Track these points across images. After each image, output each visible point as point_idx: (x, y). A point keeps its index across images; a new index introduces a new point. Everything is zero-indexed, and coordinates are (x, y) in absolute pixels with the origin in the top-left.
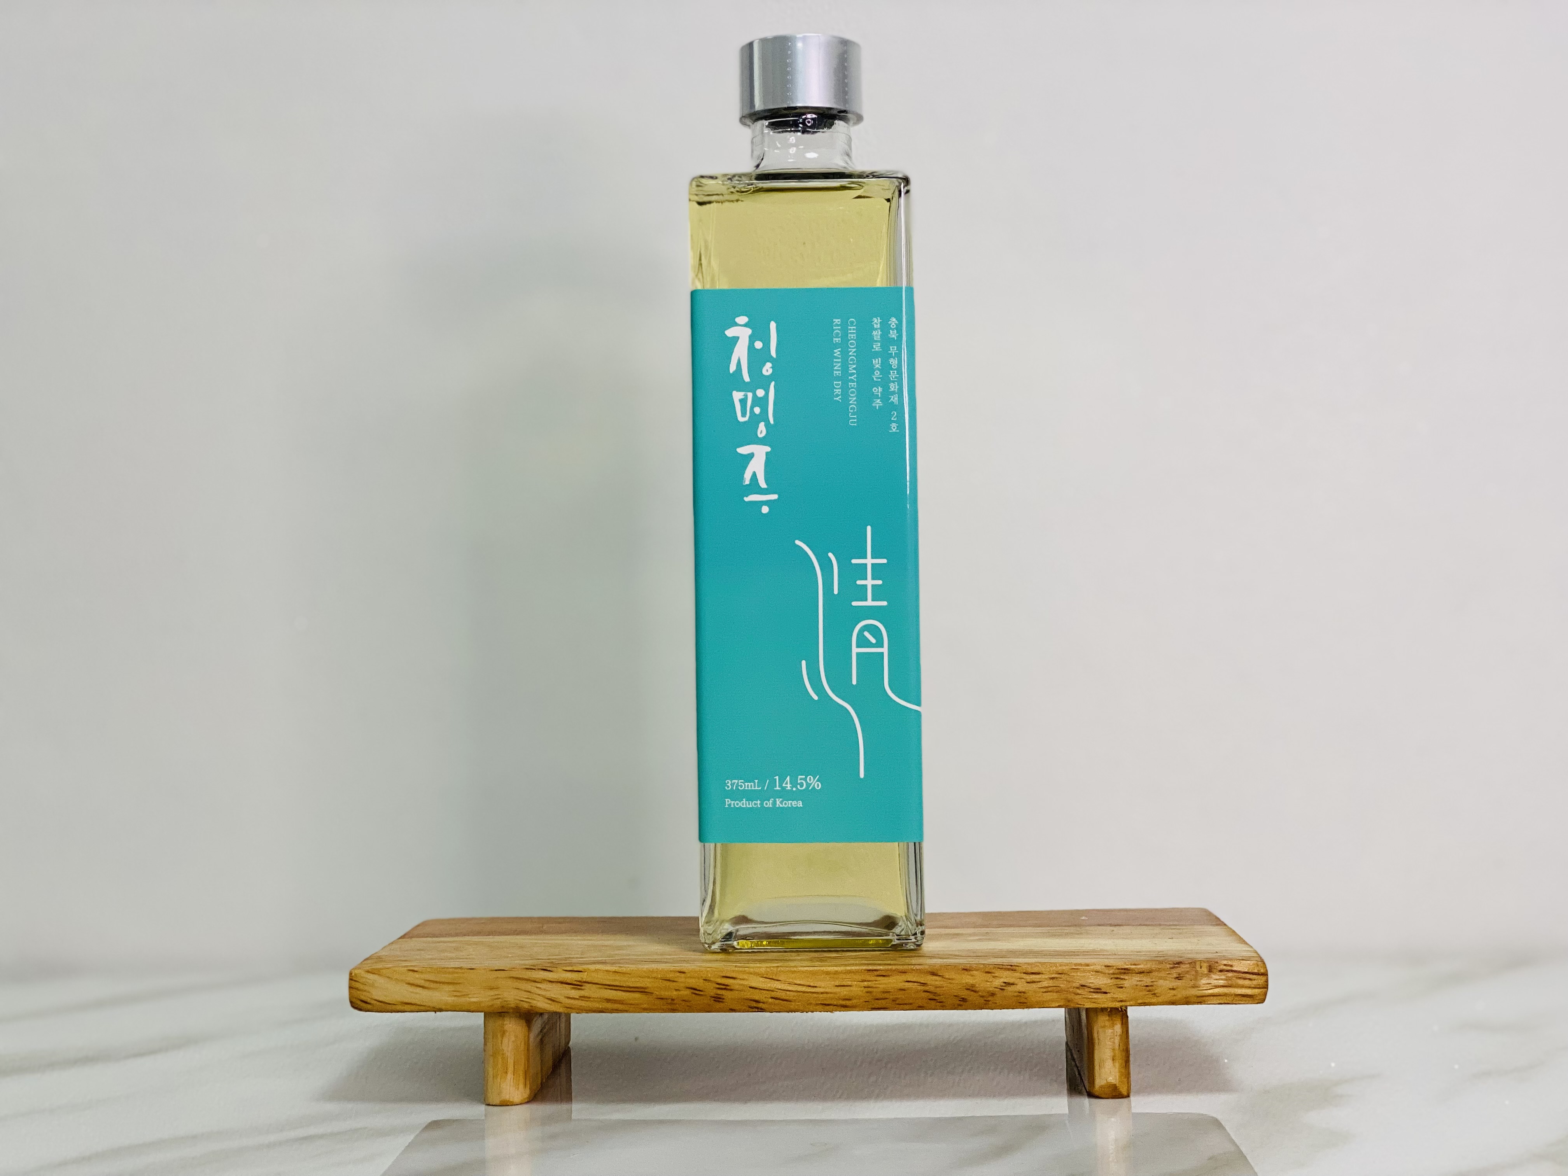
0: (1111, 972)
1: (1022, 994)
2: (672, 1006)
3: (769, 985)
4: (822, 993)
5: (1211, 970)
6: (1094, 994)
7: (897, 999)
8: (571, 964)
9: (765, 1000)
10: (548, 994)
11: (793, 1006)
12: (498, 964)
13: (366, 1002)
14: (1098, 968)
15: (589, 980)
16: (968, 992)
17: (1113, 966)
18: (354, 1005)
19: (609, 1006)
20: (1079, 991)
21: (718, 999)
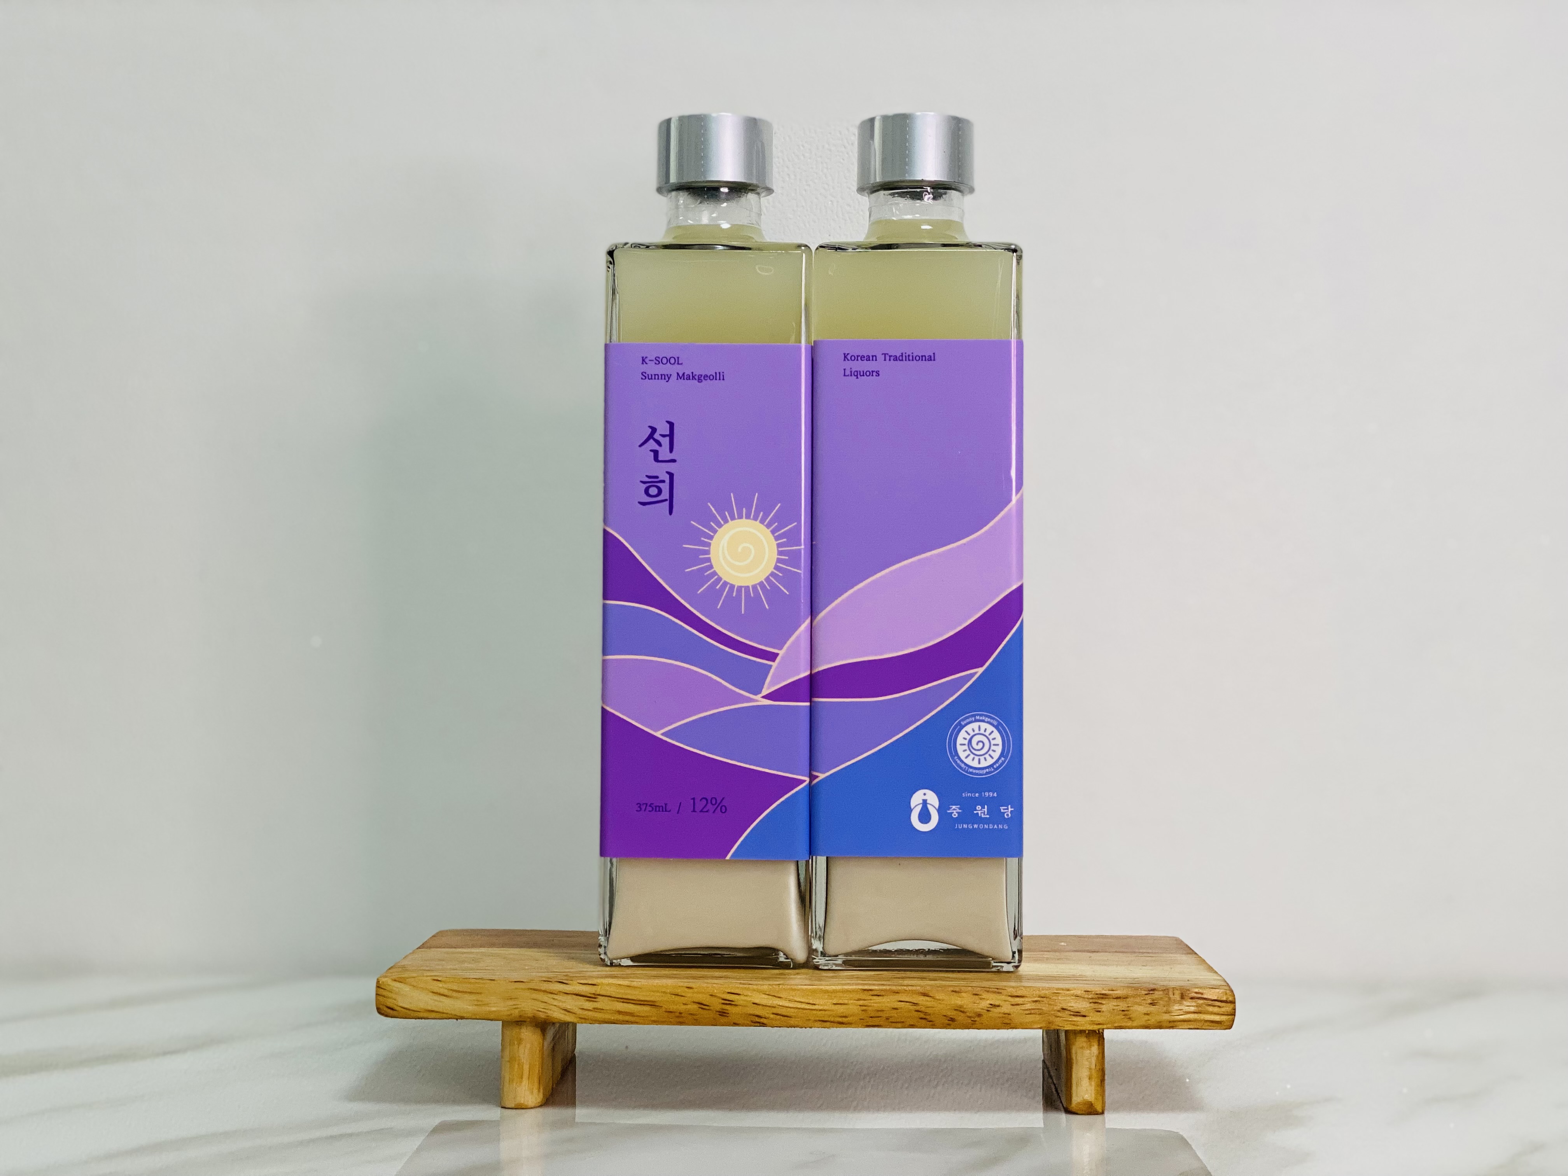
0: (1090, 997)
1: (1007, 1016)
2: (680, 1019)
3: (771, 1002)
4: (820, 1010)
5: (1182, 997)
6: (1074, 1017)
7: (891, 1017)
8: (585, 978)
9: (767, 1015)
10: (564, 1005)
11: (792, 1021)
12: (516, 976)
13: (392, 1009)
14: (1079, 993)
15: (601, 993)
16: (955, 1012)
17: (1092, 991)
18: (379, 1011)
19: (621, 1017)
20: (1059, 1014)
21: (723, 1013)
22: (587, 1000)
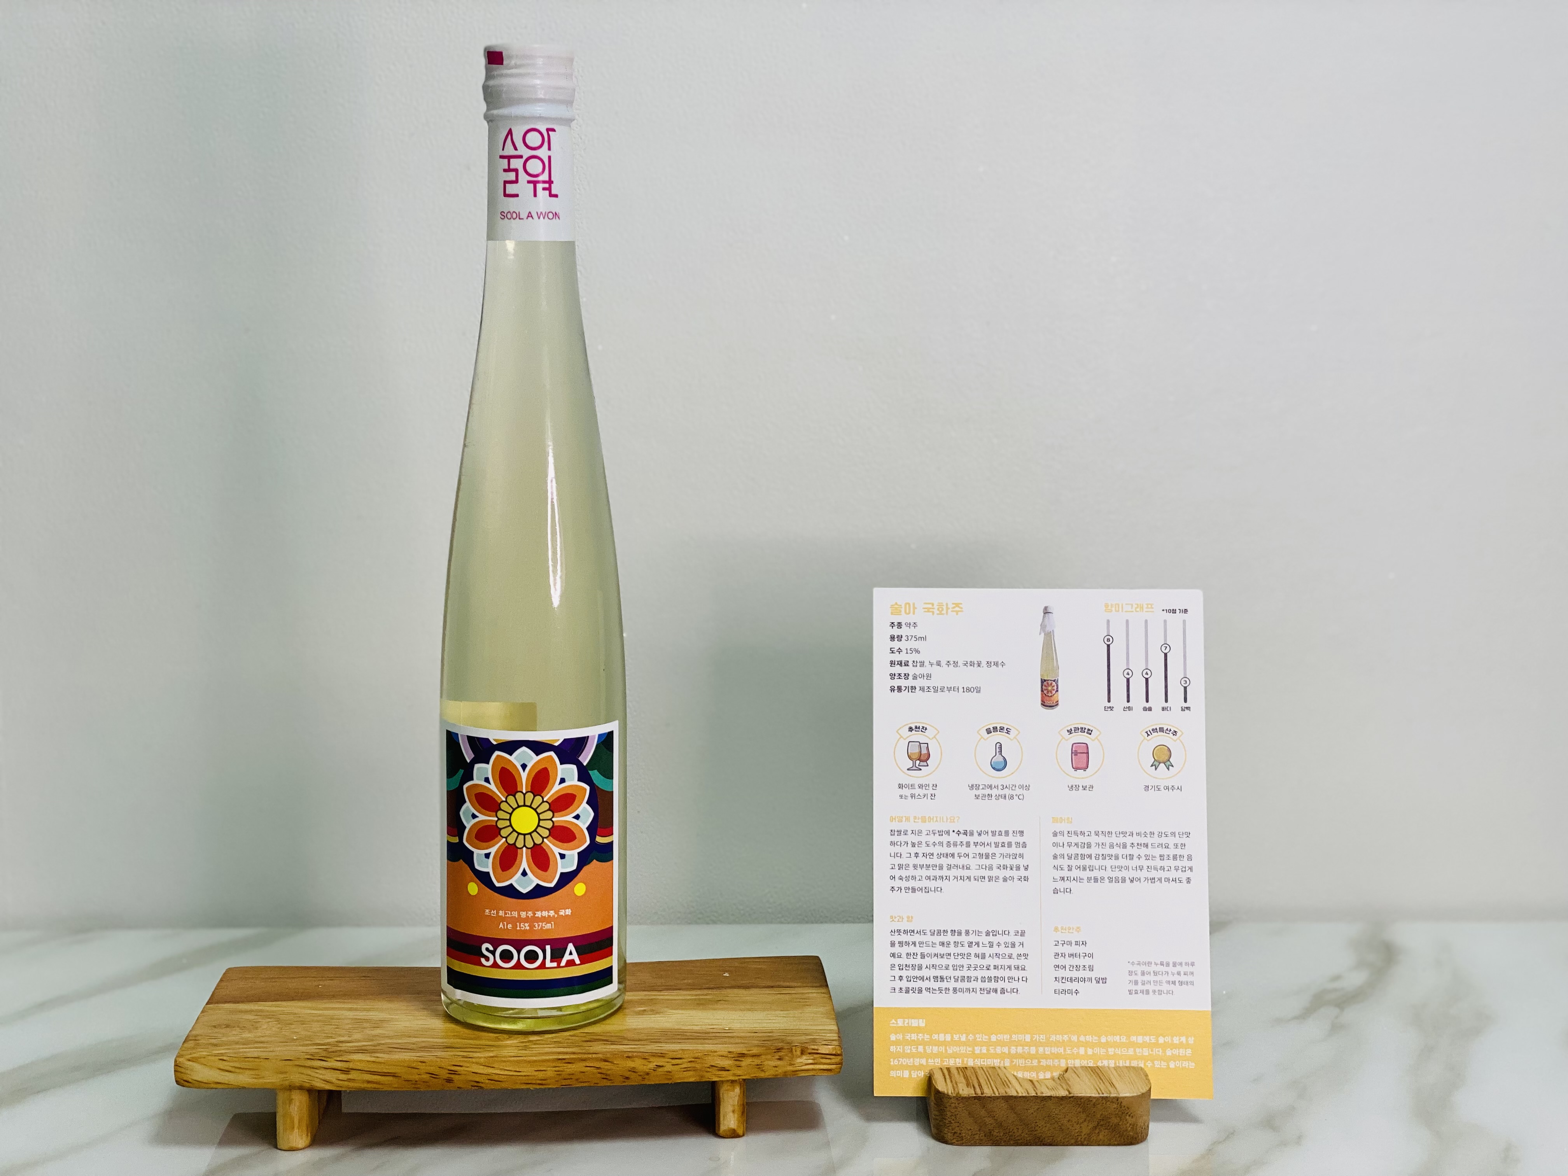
22: (343, 1073)
